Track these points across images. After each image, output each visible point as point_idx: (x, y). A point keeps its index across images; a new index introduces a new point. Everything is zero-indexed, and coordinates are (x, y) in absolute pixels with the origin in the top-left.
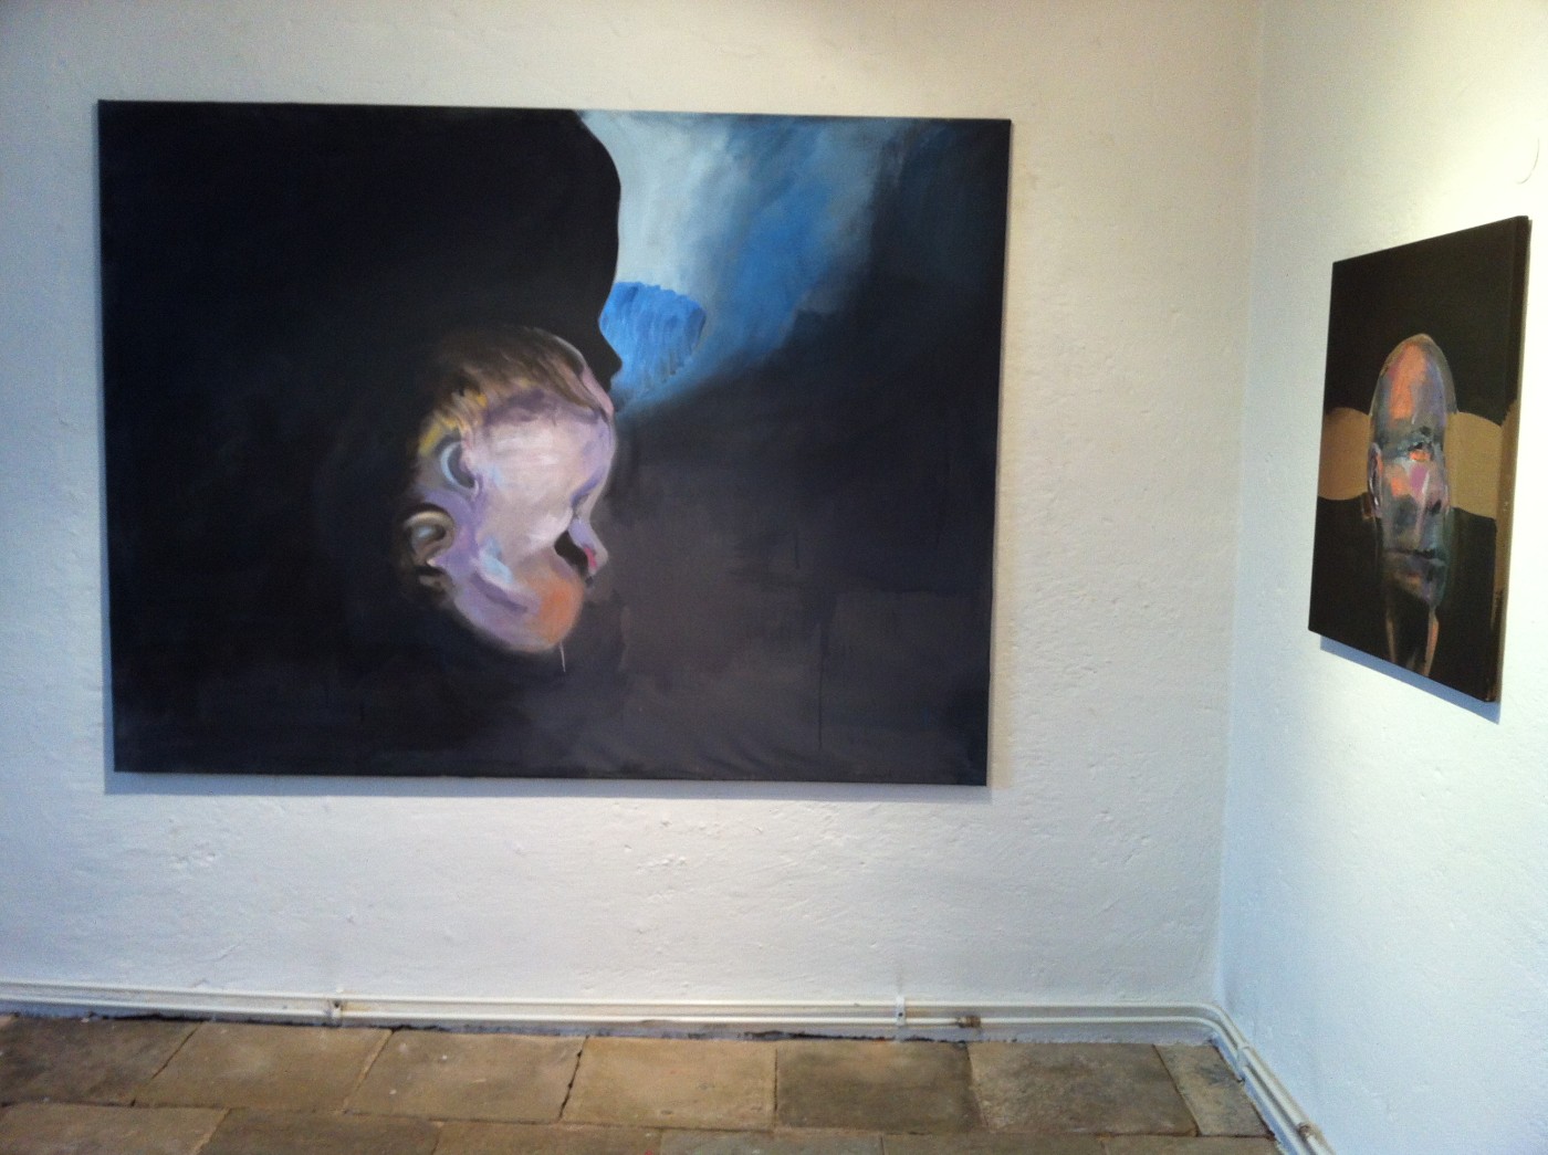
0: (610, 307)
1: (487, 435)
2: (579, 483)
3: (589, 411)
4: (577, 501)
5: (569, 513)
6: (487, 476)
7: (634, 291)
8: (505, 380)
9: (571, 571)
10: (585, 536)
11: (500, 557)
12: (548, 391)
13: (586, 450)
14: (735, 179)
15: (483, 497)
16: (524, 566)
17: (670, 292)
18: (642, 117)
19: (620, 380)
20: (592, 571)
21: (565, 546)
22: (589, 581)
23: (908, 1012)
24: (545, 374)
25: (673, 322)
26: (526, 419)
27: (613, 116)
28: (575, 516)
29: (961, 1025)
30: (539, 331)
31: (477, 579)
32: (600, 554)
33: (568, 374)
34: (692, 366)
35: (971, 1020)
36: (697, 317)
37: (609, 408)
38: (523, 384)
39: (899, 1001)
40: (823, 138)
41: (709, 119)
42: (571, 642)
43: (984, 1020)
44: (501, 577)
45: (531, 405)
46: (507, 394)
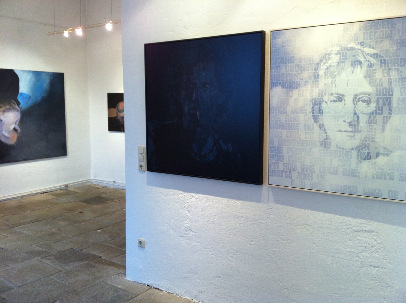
0: (19, 96)
1: (3, 114)
2: (16, 120)
3: (16, 110)
4: (16, 123)
5: (15, 124)
6: (3, 120)
7: (22, 94)
8: (5, 106)
9: (15, 132)
10: (17, 128)
11: (6, 131)
12: (11, 108)
13: (17, 116)
14: (34, 79)
15: (3, 123)
16: (9, 132)
17: (26, 94)
18: (22, 71)
19: (21, 106)
20: (18, 132)
21: (15, 129)
22: (18, 134)
23: (60, 186)
24: (11, 105)
25: (27, 98)
26: (9, 112)
27: (18, 70)
28: (16, 125)
29: (66, 187)
30: (10, 99)
31: (3, 135)
32: (19, 130)
33: (13, 105)
34: (30, 103)
35: (67, 186)
36: (30, 97)
37: (19, 110)
38: (8, 107)
39: (58, 185)
40: (43, 74)
41: (30, 71)
42: (16, 142)
43: (69, 185)
44: (6, 134)
45: (9, 110)
46: (6, 108)
